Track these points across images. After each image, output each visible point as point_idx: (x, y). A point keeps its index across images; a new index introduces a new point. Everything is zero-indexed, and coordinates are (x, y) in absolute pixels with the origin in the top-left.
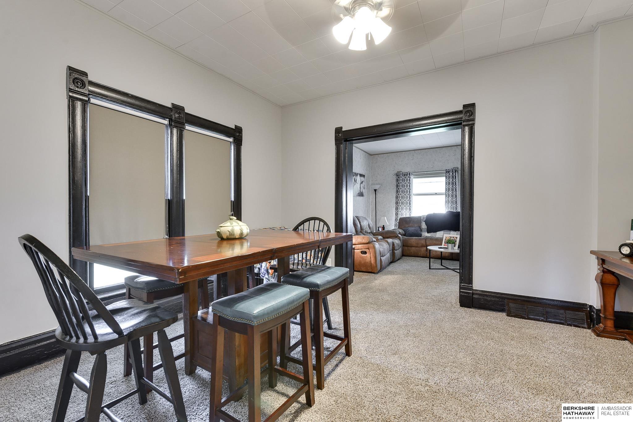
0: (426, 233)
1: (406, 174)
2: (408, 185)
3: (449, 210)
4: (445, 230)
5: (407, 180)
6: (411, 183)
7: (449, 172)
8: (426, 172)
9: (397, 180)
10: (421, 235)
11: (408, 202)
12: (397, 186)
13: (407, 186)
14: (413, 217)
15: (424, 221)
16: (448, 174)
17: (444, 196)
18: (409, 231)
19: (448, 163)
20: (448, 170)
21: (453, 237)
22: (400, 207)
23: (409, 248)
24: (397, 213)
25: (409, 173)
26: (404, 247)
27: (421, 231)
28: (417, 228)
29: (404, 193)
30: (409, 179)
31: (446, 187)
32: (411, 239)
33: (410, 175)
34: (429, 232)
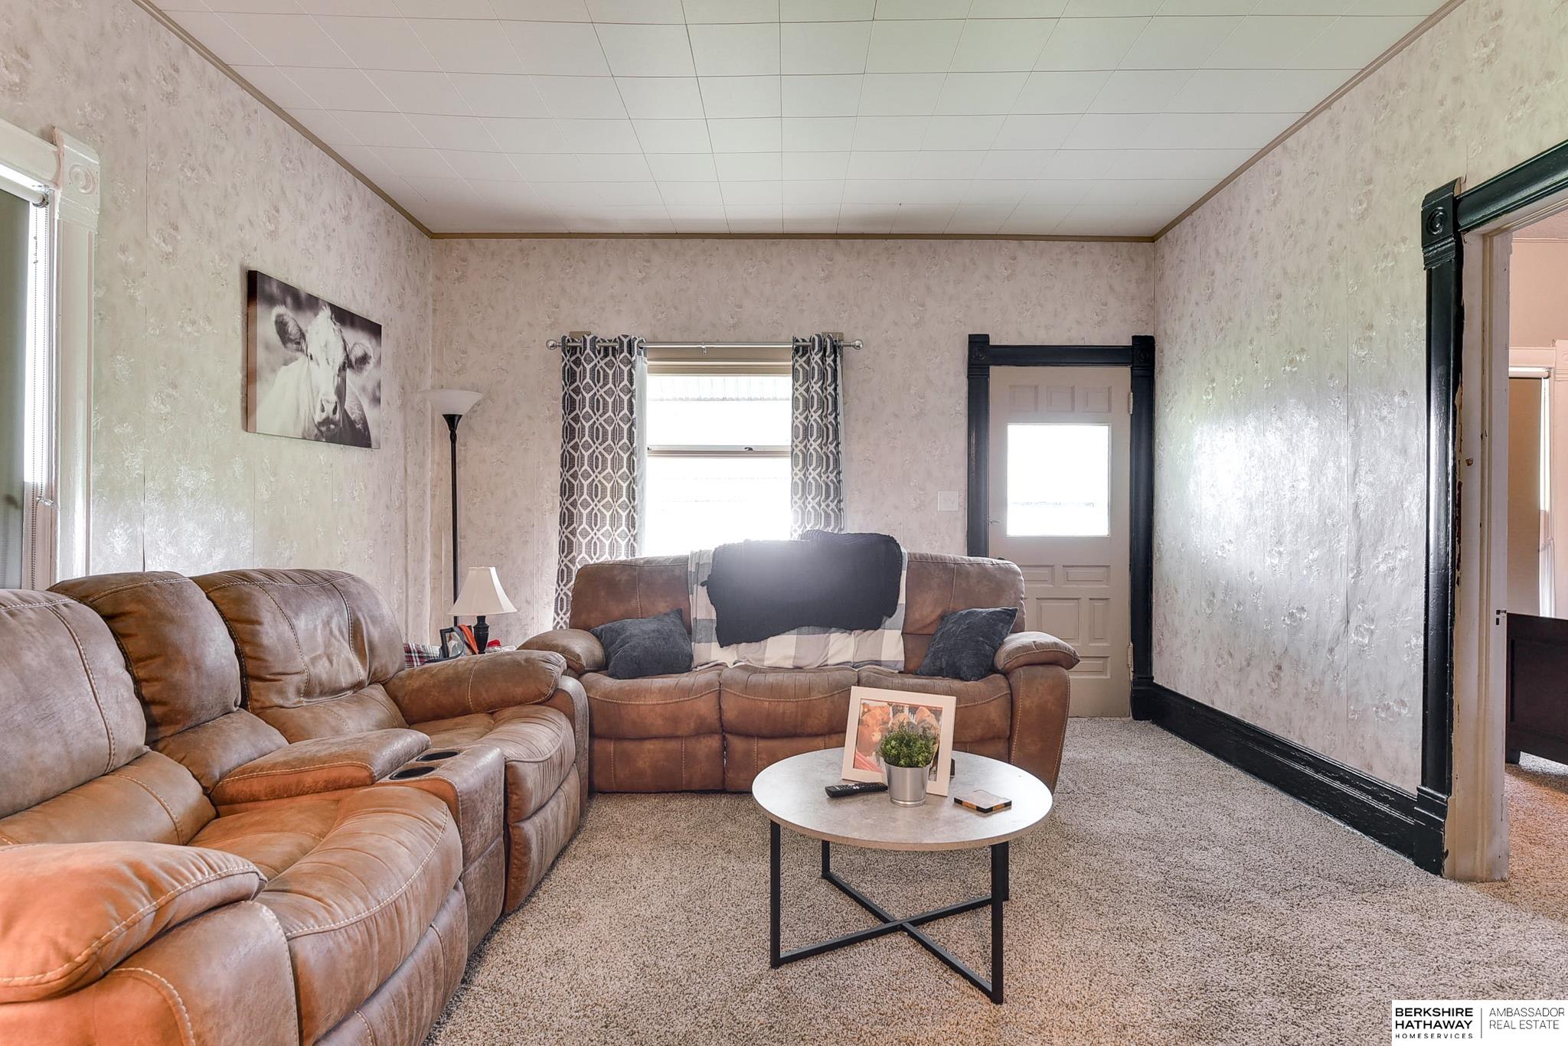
0: (715, 645)
1: (614, 348)
2: (622, 430)
3: (808, 528)
4: (805, 629)
5: (617, 378)
6: (637, 394)
7: (805, 350)
8: (706, 343)
9: (570, 376)
10: (691, 658)
11: (625, 485)
12: (569, 404)
13: (617, 406)
14: (648, 562)
15: (703, 585)
16: (801, 361)
17: (788, 461)
18: (624, 642)
19: (802, 311)
20: (804, 340)
21: (914, 709)
22: (585, 513)
23: (629, 746)
24: (571, 543)
25: (625, 341)
26: (598, 745)
27: (690, 632)
28: (670, 624)
29: (604, 441)
30: (626, 369)
31: (794, 418)
32: (638, 693)
33: (630, 352)
34: (726, 639)
